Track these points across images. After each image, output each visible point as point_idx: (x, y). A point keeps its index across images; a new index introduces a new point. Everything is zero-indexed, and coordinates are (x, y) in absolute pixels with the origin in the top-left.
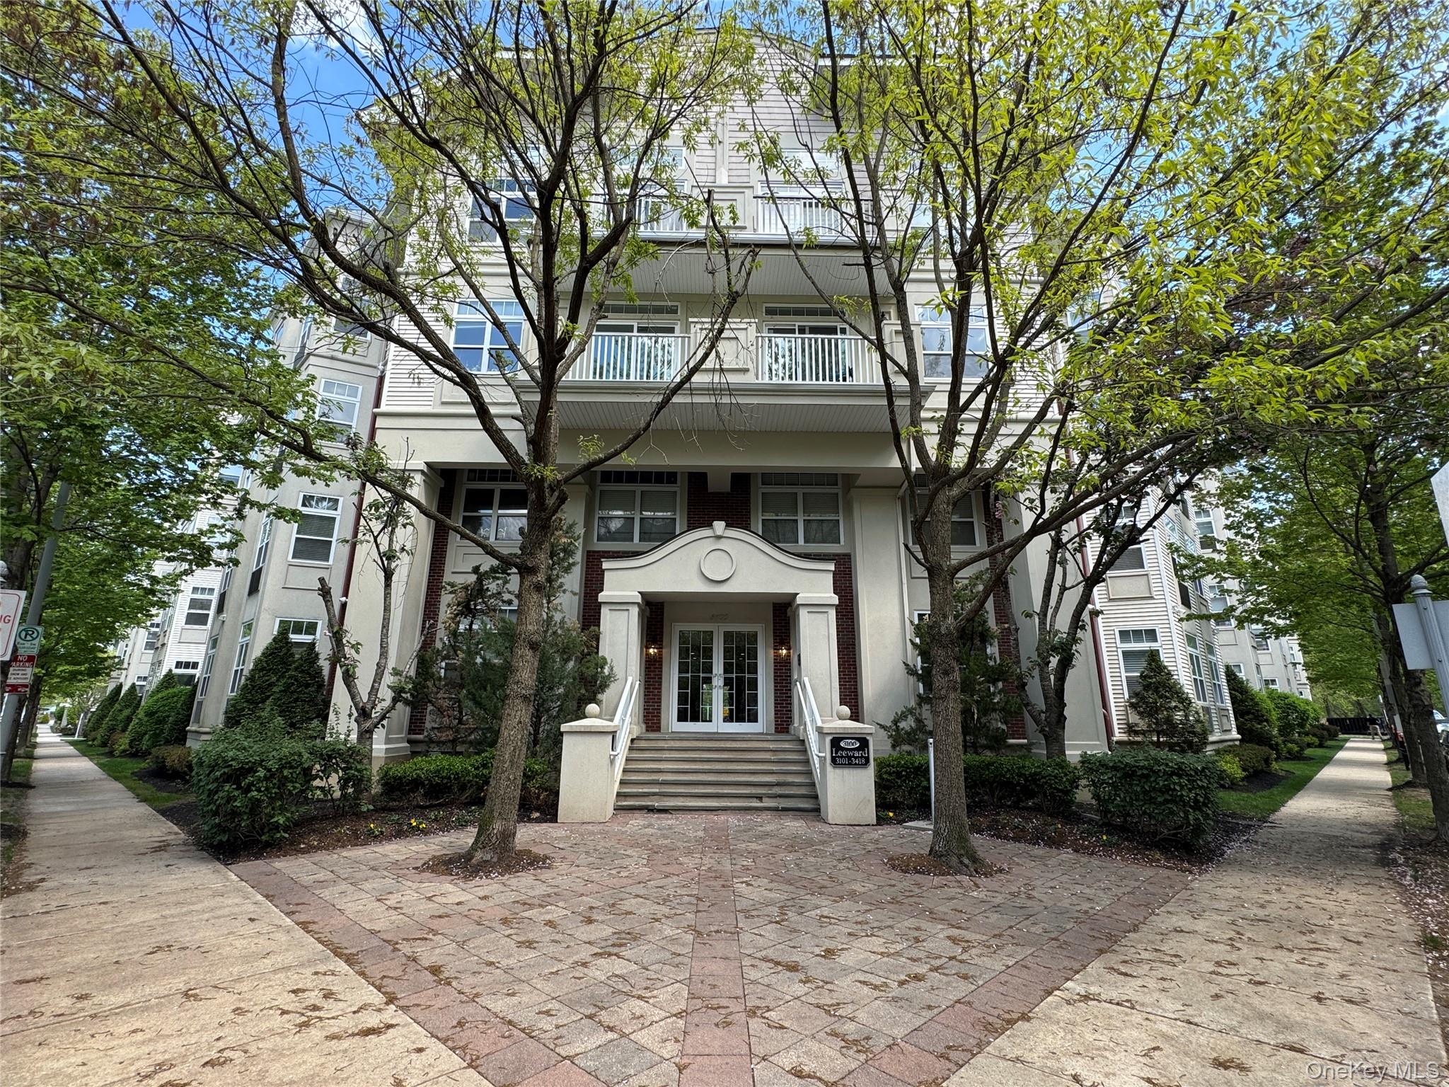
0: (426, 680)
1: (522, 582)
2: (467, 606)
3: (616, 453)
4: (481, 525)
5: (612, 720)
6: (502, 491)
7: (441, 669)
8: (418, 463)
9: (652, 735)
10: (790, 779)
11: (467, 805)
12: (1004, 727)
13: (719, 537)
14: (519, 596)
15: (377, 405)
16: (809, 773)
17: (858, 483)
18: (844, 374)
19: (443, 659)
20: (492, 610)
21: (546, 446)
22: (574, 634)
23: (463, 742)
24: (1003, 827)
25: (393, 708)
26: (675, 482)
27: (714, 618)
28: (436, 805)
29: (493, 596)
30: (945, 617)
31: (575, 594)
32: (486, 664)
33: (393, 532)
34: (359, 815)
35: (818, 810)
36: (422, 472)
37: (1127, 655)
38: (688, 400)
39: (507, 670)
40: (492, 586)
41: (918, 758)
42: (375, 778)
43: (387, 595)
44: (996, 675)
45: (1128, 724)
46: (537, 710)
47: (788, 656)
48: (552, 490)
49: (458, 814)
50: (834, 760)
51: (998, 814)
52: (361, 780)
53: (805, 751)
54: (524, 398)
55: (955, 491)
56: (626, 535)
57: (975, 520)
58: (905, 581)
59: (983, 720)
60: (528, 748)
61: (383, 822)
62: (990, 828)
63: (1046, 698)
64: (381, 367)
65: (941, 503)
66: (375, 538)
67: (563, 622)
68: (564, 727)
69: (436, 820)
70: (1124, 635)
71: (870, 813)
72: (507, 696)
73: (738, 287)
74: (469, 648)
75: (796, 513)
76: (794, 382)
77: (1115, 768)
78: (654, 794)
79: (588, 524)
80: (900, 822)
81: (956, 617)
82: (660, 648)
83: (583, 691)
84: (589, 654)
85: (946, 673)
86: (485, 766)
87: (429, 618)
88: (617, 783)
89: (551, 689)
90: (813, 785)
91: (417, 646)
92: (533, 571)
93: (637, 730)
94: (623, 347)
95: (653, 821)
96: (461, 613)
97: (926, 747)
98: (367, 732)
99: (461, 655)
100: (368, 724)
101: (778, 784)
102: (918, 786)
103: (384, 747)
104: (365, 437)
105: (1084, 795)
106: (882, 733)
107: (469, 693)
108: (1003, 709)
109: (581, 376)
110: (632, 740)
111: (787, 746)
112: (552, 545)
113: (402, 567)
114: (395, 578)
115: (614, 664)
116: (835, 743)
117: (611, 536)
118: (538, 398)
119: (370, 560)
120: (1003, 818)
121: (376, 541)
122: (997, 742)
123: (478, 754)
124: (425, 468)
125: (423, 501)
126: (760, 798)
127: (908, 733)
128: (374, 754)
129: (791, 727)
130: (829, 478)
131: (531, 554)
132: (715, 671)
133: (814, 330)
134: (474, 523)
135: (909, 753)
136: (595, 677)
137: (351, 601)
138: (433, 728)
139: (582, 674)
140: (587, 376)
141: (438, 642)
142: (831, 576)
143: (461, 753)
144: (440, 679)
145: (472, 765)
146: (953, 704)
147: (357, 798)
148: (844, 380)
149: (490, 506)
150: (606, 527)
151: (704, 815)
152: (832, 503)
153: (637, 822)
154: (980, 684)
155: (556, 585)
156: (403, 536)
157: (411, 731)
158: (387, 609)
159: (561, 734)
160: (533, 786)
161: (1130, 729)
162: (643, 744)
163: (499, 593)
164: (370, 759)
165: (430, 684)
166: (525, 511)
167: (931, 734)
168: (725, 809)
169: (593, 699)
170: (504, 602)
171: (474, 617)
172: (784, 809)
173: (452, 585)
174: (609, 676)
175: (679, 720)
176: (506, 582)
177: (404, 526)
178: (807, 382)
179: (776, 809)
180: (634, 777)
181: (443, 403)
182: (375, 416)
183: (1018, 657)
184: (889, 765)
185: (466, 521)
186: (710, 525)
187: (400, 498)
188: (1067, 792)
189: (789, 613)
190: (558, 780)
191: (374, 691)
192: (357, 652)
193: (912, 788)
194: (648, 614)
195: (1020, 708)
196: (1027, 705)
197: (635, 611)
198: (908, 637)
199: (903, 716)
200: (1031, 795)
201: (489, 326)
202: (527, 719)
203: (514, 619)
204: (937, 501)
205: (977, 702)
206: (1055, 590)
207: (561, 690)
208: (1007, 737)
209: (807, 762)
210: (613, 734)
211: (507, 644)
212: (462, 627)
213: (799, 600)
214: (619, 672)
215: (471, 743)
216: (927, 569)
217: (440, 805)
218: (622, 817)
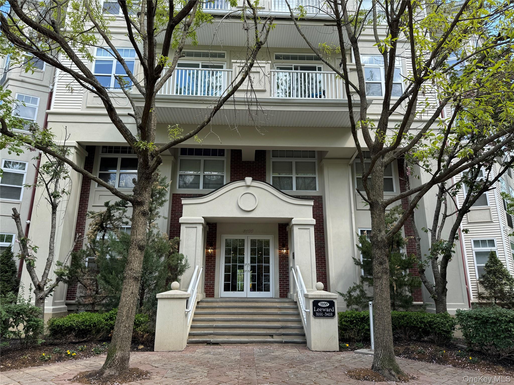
0: (77, 268)
1: (134, 211)
2: (101, 226)
3: (191, 136)
4: (110, 178)
5: (186, 291)
6: (123, 159)
7: (85, 261)
8: (72, 142)
9: (209, 299)
10: (289, 324)
11: (101, 341)
12: (410, 295)
13: (248, 186)
14: (132, 220)
15: (49, 108)
16: (300, 321)
17: (328, 156)
18: (320, 93)
19: (87, 256)
20: (116, 228)
21: (149, 130)
22: (165, 241)
23: (99, 305)
24: (412, 352)
25: (57, 284)
26: (223, 155)
27: (245, 232)
28: (82, 342)
29: (117, 219)
30: (380, 231)
31: (165, 218)
32: (112, 259)
33: (57, 181)
34: (36, 348)
35: (305, 343)
36: (75, 147)
37: (478, 254)
38: (232, 107)
39: (125, 262)
40: (116, 214)
41: (363, 313)
42: (46, 326)
43: (54, 219)
44: (406, 265)
45: (478, 293)
46: (143, 286)
47: (287, 253)
48: (153, 157)
49: (95, 347)
50: (314, 314)
51: (409, 345)
52: (37, 327)
53: (297, 308)
54: (136, 104)
55: (386, 159)
56: (195, 185)
57: (393, 177)
58: (353, 211)
59: (399, 291)
60: (137, 308)
61: (51, 352)
62: (404, 353)
63: (436, 278)
64: (51, 87)
65: (378, 167)
66: (47, 185)
67: (158, 234)
68: (158, 296)
69: (82, 350)
70: (476, 243)
71: (335, 344)
72: (124, 278)
73: (261, 39)
74: (102, 249)
75: (291, 173)
76: (291, 98)
77: (476, 318)
78: (211, 334)
79: (173, 177)
80: (353, 350)
81: (386, 232)
82: (215, 249)
83: (170, 274)
84: (173, 253)
85: (381, 264)
86: (111, 319)
87: (79, 232)
88: (189, 328)
89: (151, 273)
90: (302, 328)
91: (71, 248)
92: (141, 204)
93: (201, 296)
94: (193, 78)
95: (210, 350)
96: (98, 230)
97: (367, 306)
98: (41, 299)
99: (98, 254)
100: (41, 294)
101: (282, 328)
102: (363, 328)
103: (52, 307)
104: (41, 125)
105: (458, 334)
106: (342, 298)
107: (102, 275)
108: (410, 285)
109: (169, 92)
110: (198, 302)
111: (286, 305)
112: (152, 190)
113: (62, 203)
114: (58, 209)
115: (188, 258)
116: (316, 303)
117: (186, 186)
118: (143, 104)
119: (43, 197)
120: (412, 347)
121: (47, 187)
122: (407, 303)
123: (107, 311)
124: (76, 145)
125: (75, 162)
126: (272, 336)
127: (356, 298)
128: (45, 312)
129: (289, 294)
130: (310, 153)
131: (140, 194)
132: (245, 262)
133: (303, 68)
134: (106, 177)
135: (357, 310)
136: (177, 266)
137: (33, 223)
138: (81, 297)
139: (169, 264)
140: (173, 92)
141: (84, 245)
142: (311, 208)
143: (97, 311)
144: (85, 268)
145: (104, 318)
146: (385, 281)
147: (35, 338)
148: (320, 97)
149: (115, 167)
150: (183, 181)
151: (240, 346)
152: (312, 168)
153: (201, 350)
154: (397, 270)
155: (154, 213)
156: (63, 184)
157: (68, 298)
158: (53, 227)
159: (157, 300)
160: (139, 330)
161: (480, 296)
162: (204, 305)
163: (120, 218)
164: (43, 314)
165: (79, 270)
166: (136, 171)
167: (370, 299)
168: (252, 342)
169: (175, 279)
170: (123, 223)
171: (105, 231)
172: (286, 342)
173: (93, 213)
174: (185, 266)
175: (225, 291)
176: (125, 211)
177: (64, 178)
178: (299, 98)
179: (281, 342)
180: (199, 324)
181: (88, 107)
182: (47, 114)
183: (420, 255)
184: (346, 317)
185: (101, 176)
186: (243, 179)
187: (62, 160)
188: (448, 332)
189: (288, 229)
190: (154, 326)
191: (45, 275)
192: (36, 252)
193: (359, 330)
194: (208, 229)
195: (420, 283)
196: (425, 282)
197: (200, 228)
198: (355, 243)
199: (354, 289)
200: (427, 333)
201: (115, 61)
202: (136, 291)
203: (129, 233)
204: (376, 165)
205: (396, 280)
206: (441, 217)
207: (157, 274)
208: (412, 301)
209: (298, 315)
210: (187, 299)
211: (125, 247)
212: (98, 238)
213: (293, 222)
214: (191, 262)
215: (103, 305)
216: (370, 204)
217: (85, 342)
218: (193, 347)
